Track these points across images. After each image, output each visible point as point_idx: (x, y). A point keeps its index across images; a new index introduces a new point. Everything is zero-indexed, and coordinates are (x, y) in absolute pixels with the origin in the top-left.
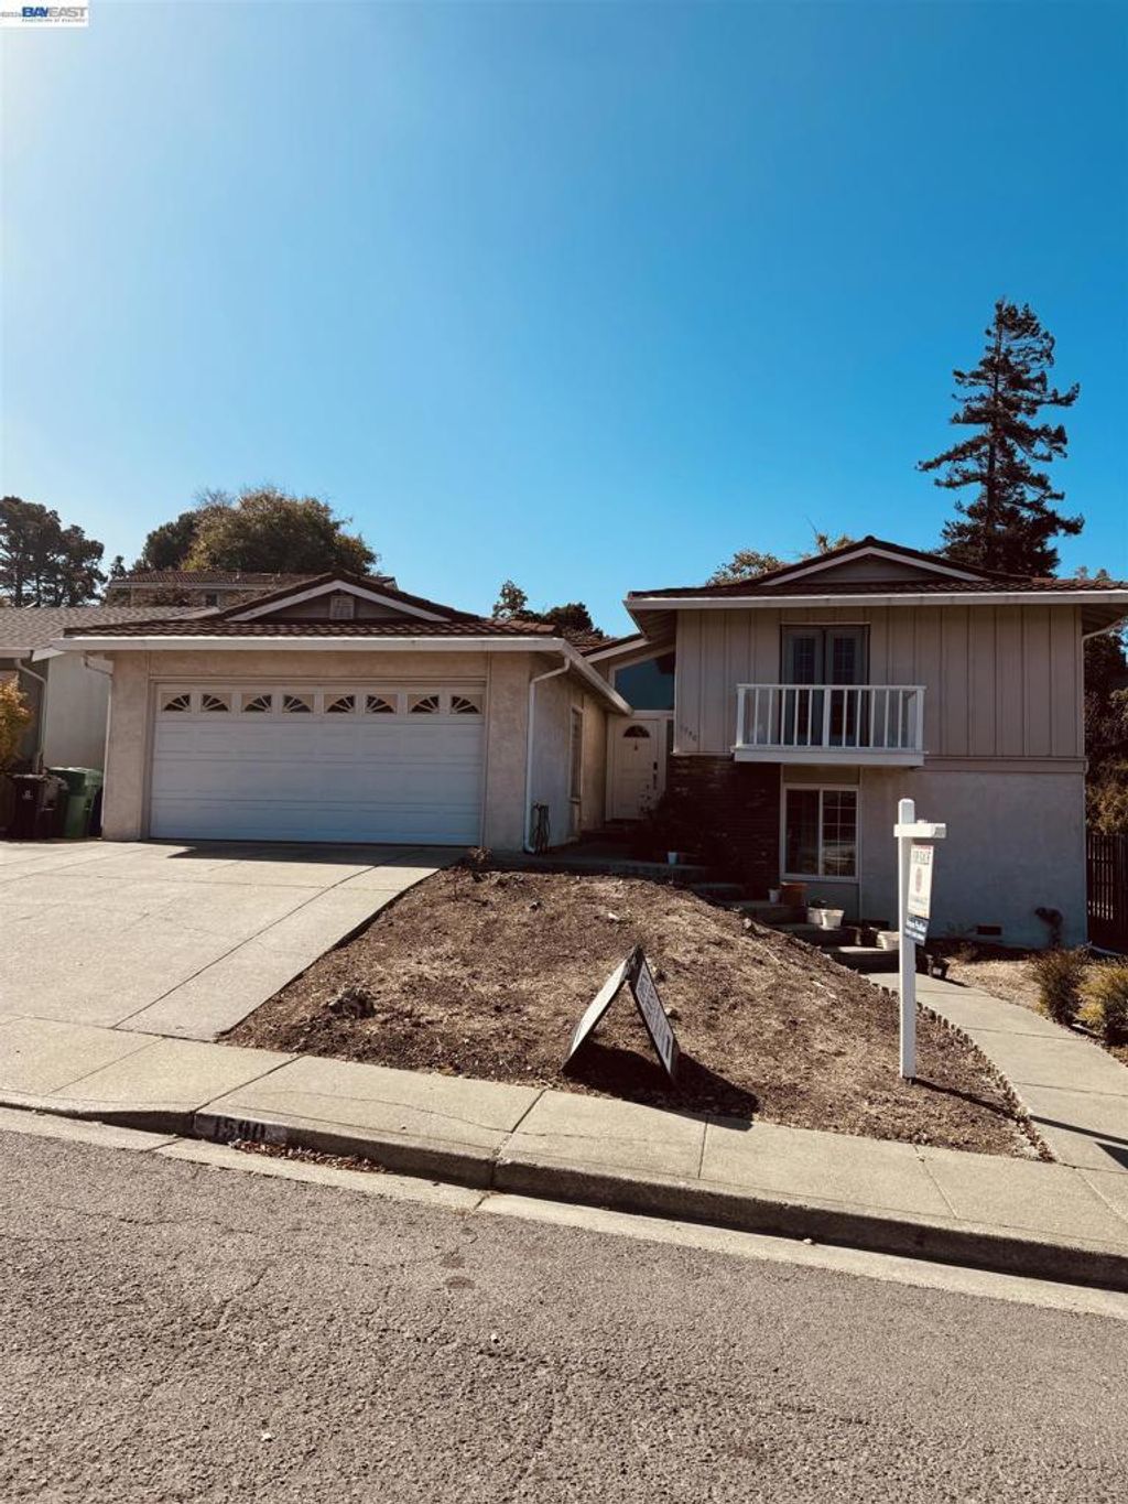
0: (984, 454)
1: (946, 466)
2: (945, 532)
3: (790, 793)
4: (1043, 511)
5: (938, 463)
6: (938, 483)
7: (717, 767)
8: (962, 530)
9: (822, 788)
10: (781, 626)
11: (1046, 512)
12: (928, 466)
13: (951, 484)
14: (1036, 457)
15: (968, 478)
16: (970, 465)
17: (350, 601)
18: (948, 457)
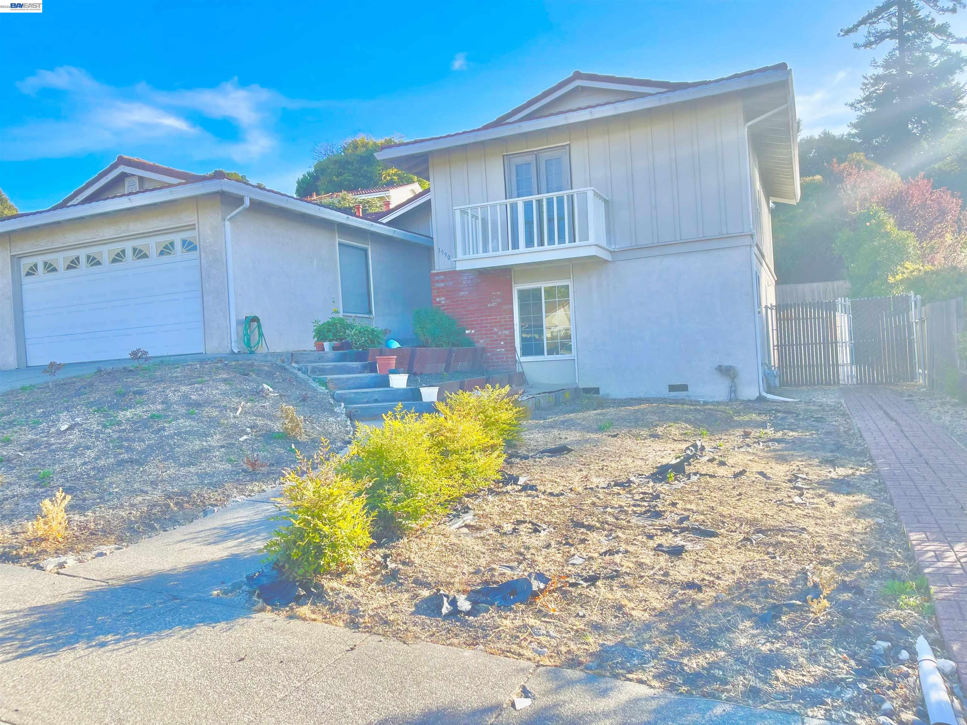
0: (894, 15)
1: (863, 29)
2: (864, 84)
3: (520, 292)
4: (949, 54)
5: (855, 28)
6: (856, 46)
7: (465, 278)
8: (878, 79)
9: (543, 285)
10: (503, 156)
11: (952, 54)
12: (848, 32)
13: (868, 44)
14: (943, 10)
15: (881, 37)
16: (883, 26)
17: (136, 180)
18: (863, 22)
